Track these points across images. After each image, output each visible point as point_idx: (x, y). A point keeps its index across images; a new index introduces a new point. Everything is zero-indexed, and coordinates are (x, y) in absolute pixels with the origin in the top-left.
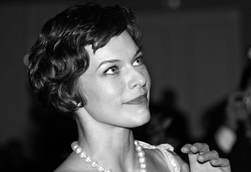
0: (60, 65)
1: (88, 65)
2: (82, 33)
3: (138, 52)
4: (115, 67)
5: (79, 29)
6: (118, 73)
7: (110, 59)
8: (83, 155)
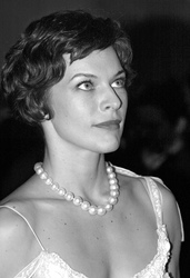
0: (34, 71)
1: (63, 75)
2: (62, 39)
3: (120, 73)
4: (90, 82)
5: (61, 35)
6: (92, 90)
7: (86, 73)
8: (43, 176)
